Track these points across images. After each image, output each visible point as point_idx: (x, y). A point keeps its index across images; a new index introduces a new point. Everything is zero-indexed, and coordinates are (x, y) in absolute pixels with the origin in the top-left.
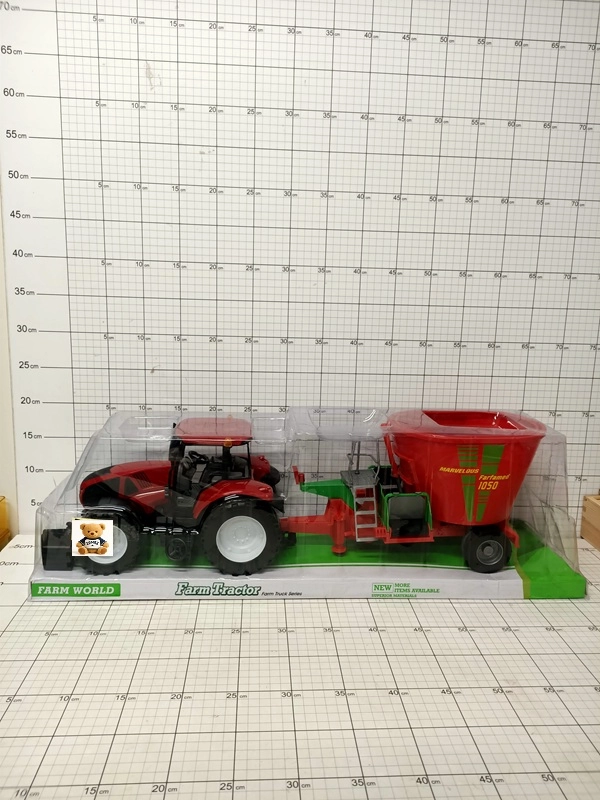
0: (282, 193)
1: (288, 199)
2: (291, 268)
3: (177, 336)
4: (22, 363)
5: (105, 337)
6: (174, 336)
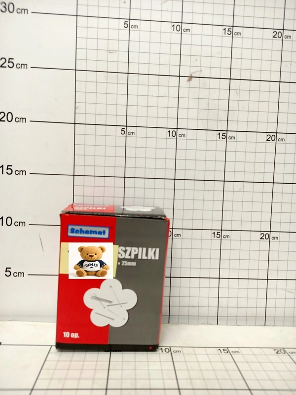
3: (227, 28)
4: (3, 60)
5: (126, 26)
6: (224, 27)
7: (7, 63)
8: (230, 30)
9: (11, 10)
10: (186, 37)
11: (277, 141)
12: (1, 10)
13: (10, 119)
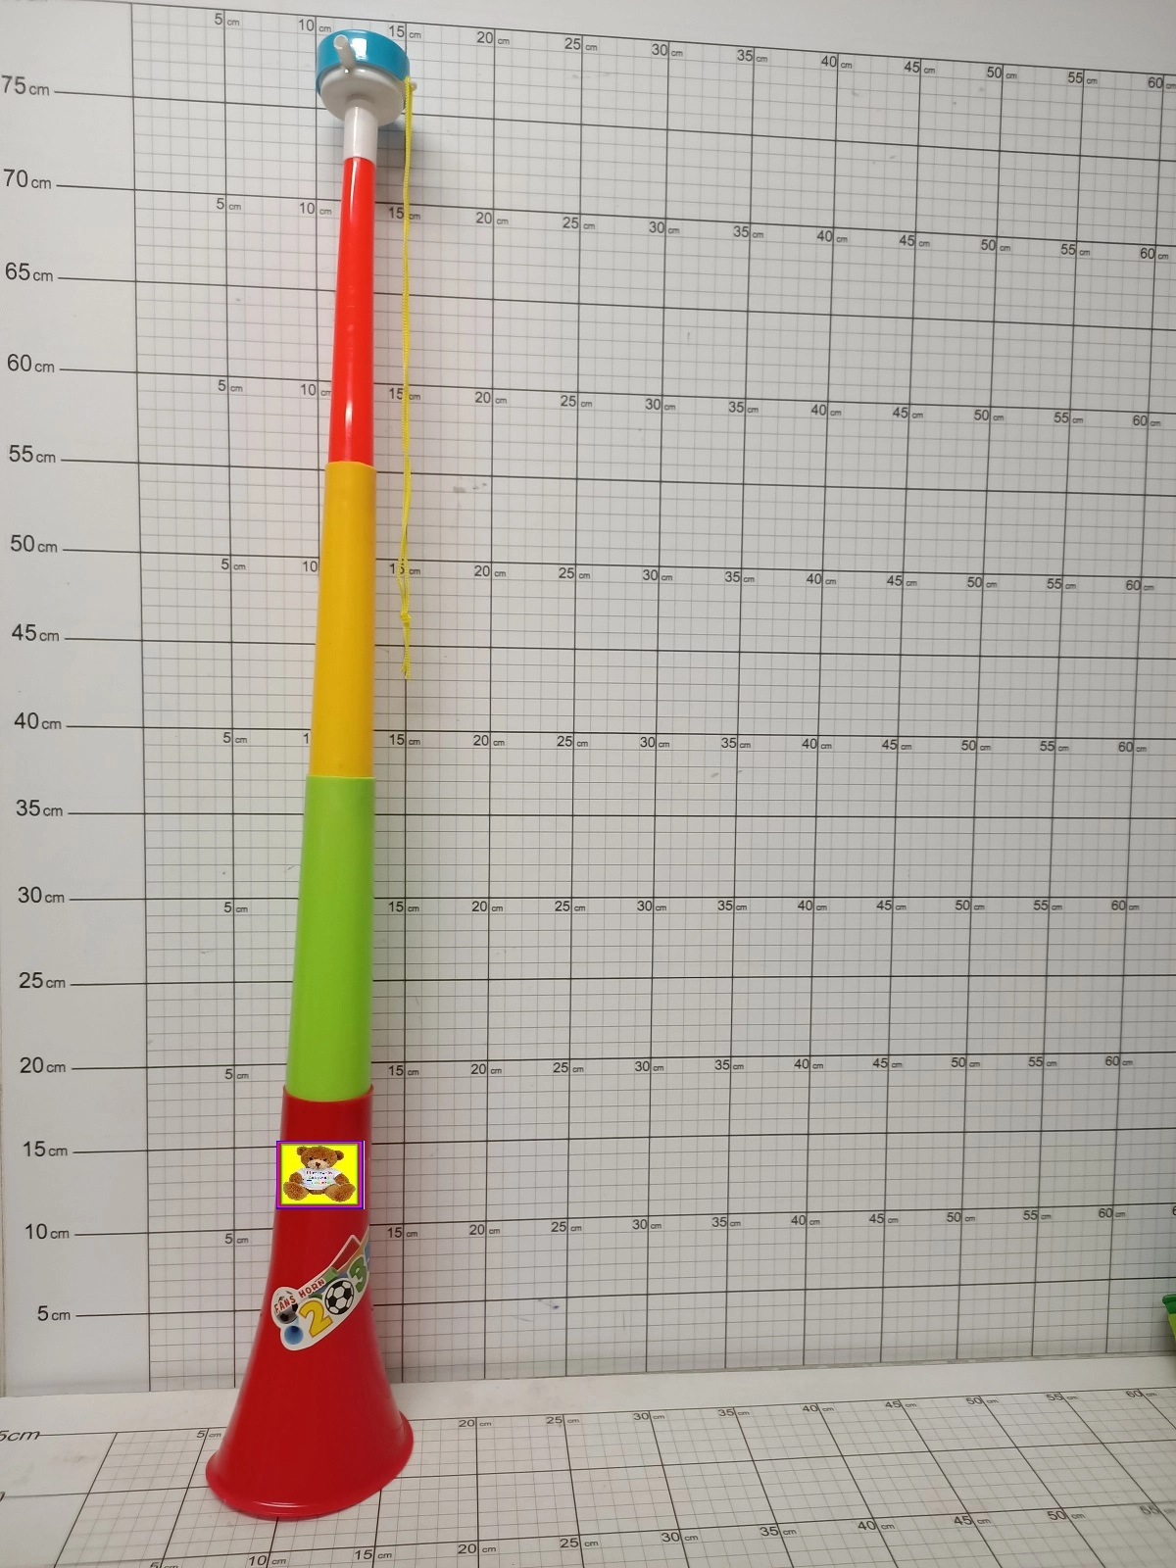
0: (639, 573)
1: (651, 587)
2: (661, 739)
3: (395, 901)
4: (25, 977)
5: (228, 909)
6: (391, 901)
7: (32, 980)
9: (36, 898)
11: (490, 1074)
12: (20, 900)
13: (38, 1068)
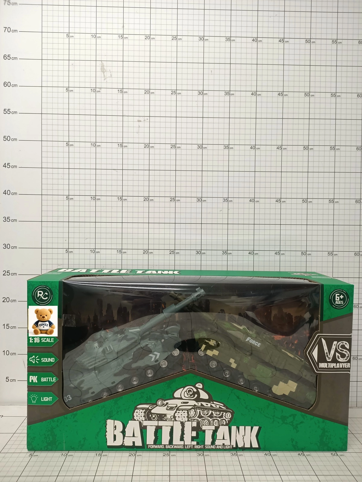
0: (196, 147)
1: (200, 150)
2: (203, 199)
3: (119, 250)
4: (5, 272)
5: (67, 252)
6: (117, 250)
7: (7, 273)
8: (120, 251)
9: (8, 248)
10: (98, 256)
12: (3, 248)
13: (8, 301)
